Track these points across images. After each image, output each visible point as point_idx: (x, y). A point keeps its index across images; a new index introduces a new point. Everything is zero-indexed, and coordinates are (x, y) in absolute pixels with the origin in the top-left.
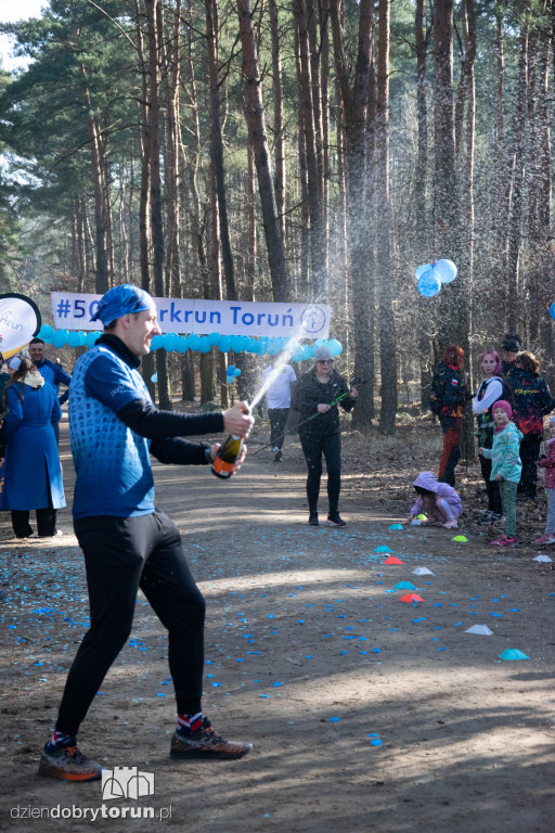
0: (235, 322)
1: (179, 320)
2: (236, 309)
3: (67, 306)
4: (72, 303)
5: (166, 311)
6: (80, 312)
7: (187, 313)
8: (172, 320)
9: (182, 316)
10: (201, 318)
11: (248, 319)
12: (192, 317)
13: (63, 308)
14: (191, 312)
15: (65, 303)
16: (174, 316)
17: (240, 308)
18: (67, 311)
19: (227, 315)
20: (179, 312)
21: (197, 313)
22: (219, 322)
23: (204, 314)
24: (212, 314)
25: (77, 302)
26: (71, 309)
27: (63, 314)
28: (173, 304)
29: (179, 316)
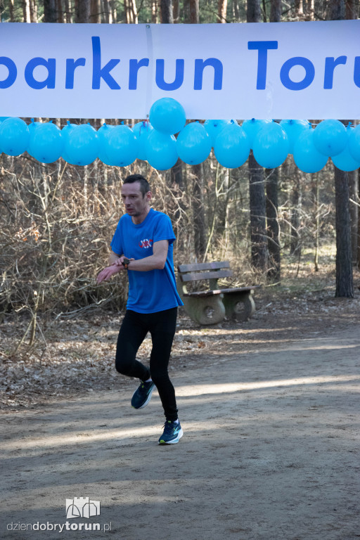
0: (261, 84)
1: (114, 85)
2: (262, 48)
5: (82, 62)
7: (135, 66)
8: (96, 85)
9: (121, 74)
10: (170, 77)
11: (297, 74)
12: (146, 75)
14: (145, 62)
16: (102, 75)
17: (273, 45)
19: (240, 65)
20: (114, 63)
21: (160, 63)
22: (218, 85)
23: (180, 64)
24: (200, 65)
28: (96, 42)
29: (113, 73)
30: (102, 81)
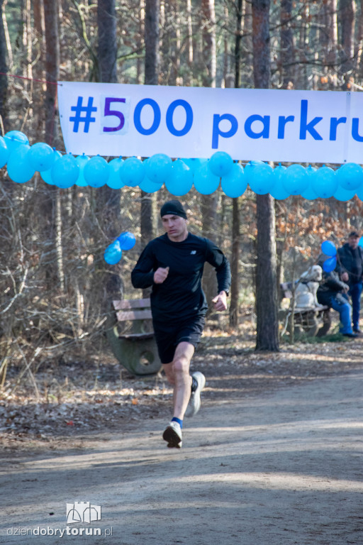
1: (317, 137)
3: (90, 108)
4: (99, 104)
5: (291, 118)
6: (115, 121)
7: (335, 122)
8: (303, 136)
9: (323, 128)
12: (344, 130)
13: (83, 115)
14: (343, 120)
15: (85, 104)
16: (308, 128)
18: (89, 120)
20: (317, 120)
21: (356, 121)
25: (109, 101)
26: (98, 115)
27: (82, 125)
28: (304, 104)
29: (317, 127)
30: (308, 133)
